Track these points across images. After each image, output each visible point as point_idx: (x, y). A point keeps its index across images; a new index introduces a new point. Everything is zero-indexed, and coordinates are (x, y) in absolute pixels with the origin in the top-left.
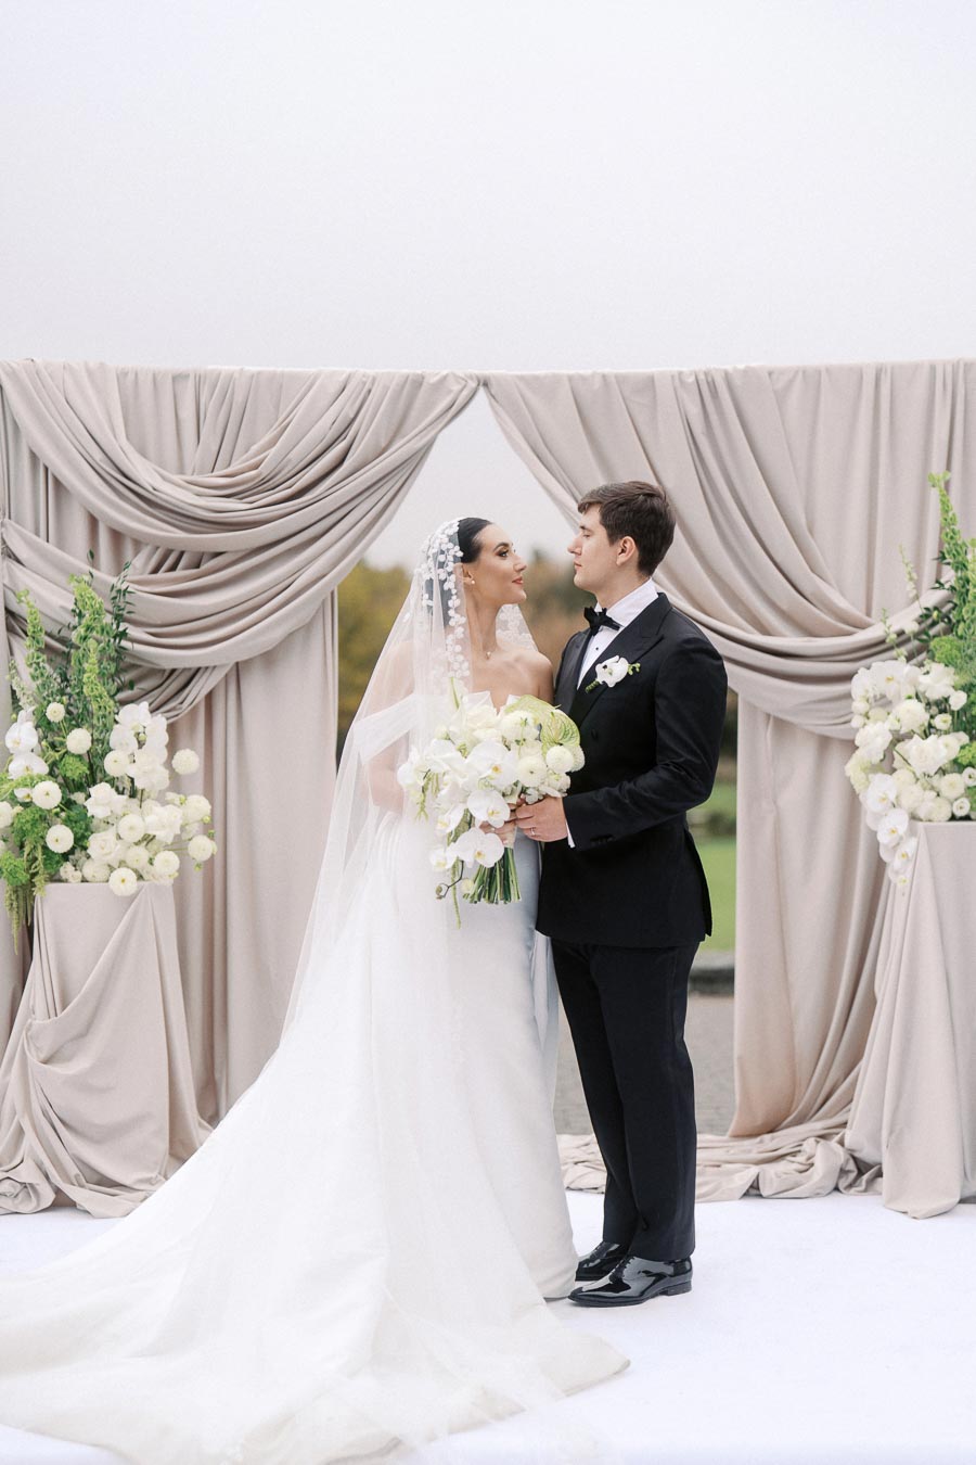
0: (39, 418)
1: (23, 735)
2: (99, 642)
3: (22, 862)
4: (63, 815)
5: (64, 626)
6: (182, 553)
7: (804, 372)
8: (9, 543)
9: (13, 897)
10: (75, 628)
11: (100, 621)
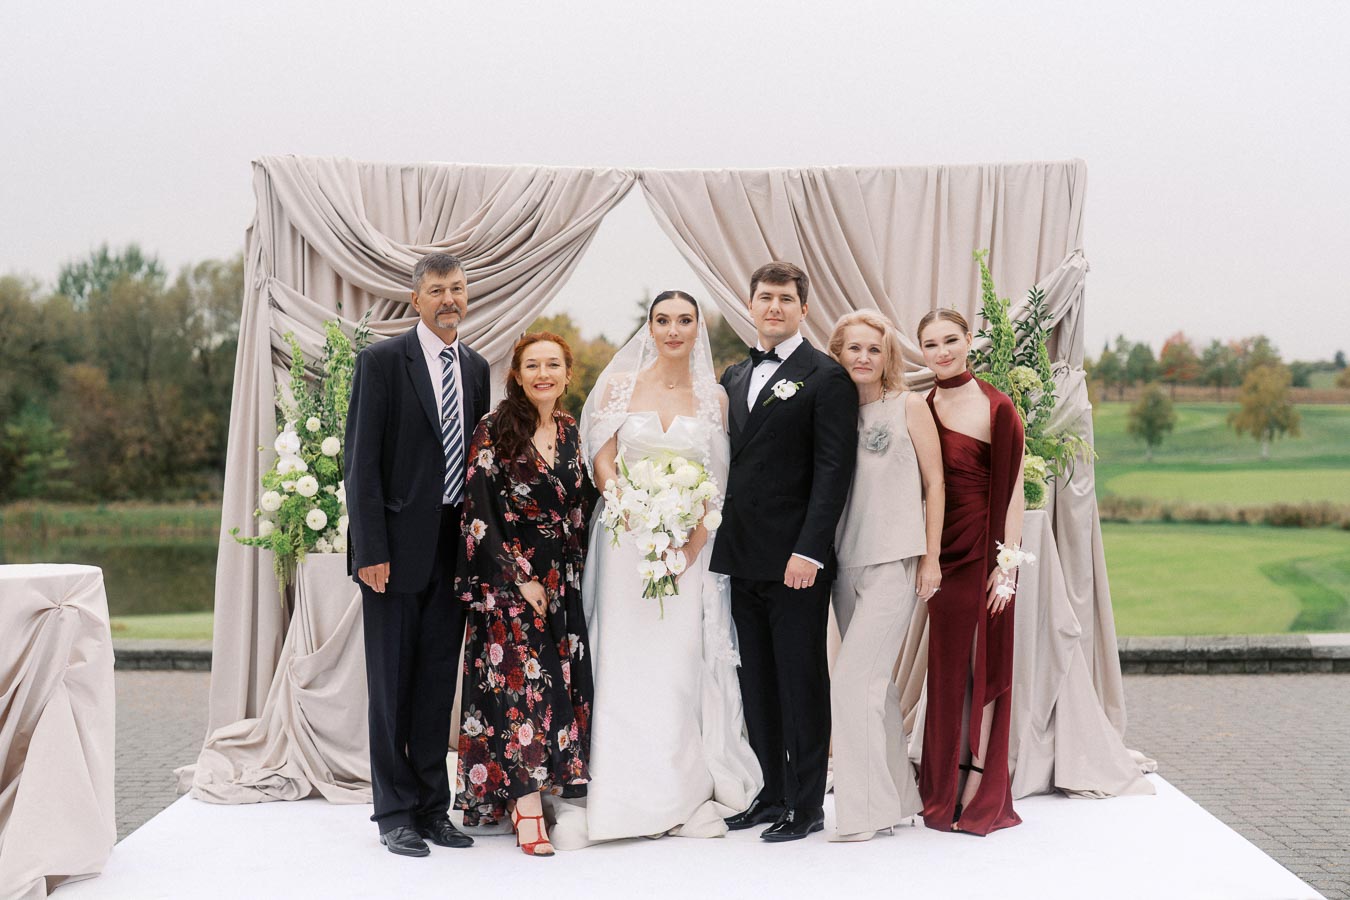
0: (300, 202)
1: (289, 440)
2: (347, 372)
3: (287, 537)
4: (319, 502)
5: (317, 360)
6: (407, 305)
7: (883, 171)
8: (274, 296)
9: (281, 564)
10: (326, 361)
11: (347, 355)
